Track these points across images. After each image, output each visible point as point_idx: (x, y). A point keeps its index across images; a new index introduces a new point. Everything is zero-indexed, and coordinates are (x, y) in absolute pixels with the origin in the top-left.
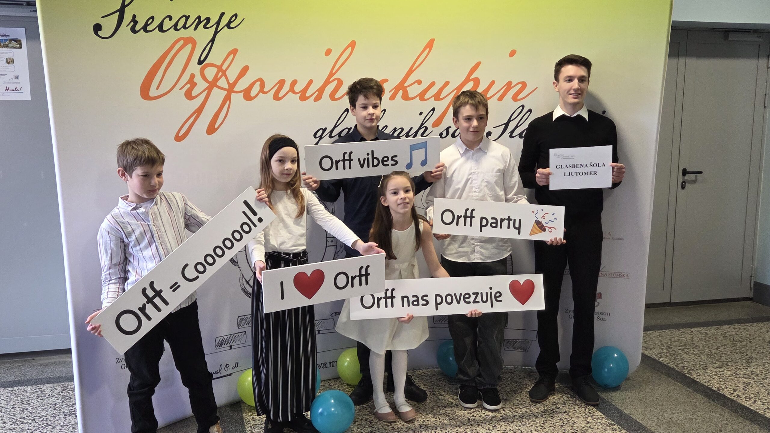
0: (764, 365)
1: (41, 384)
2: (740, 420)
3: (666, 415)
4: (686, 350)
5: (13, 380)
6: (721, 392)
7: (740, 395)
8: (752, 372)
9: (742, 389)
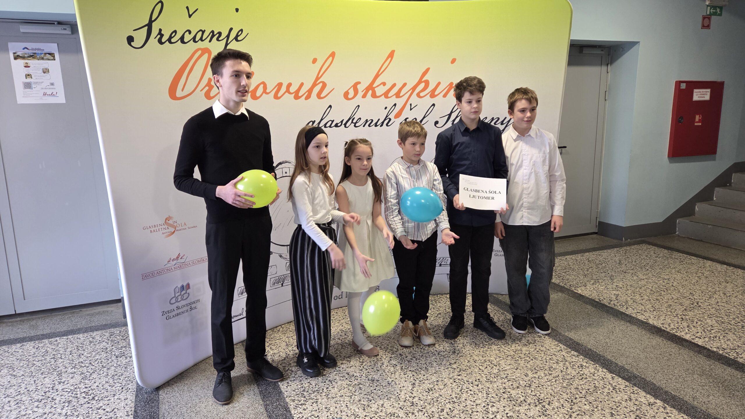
0: (622, 281)
1: (91, 332)
2: (622, 322)
3: (572, 323)
4: (568, 273)
5: (66, 329)
6: (602, 302)
7: (616, 304)
8: (617, 286)
9: (615, 300)
